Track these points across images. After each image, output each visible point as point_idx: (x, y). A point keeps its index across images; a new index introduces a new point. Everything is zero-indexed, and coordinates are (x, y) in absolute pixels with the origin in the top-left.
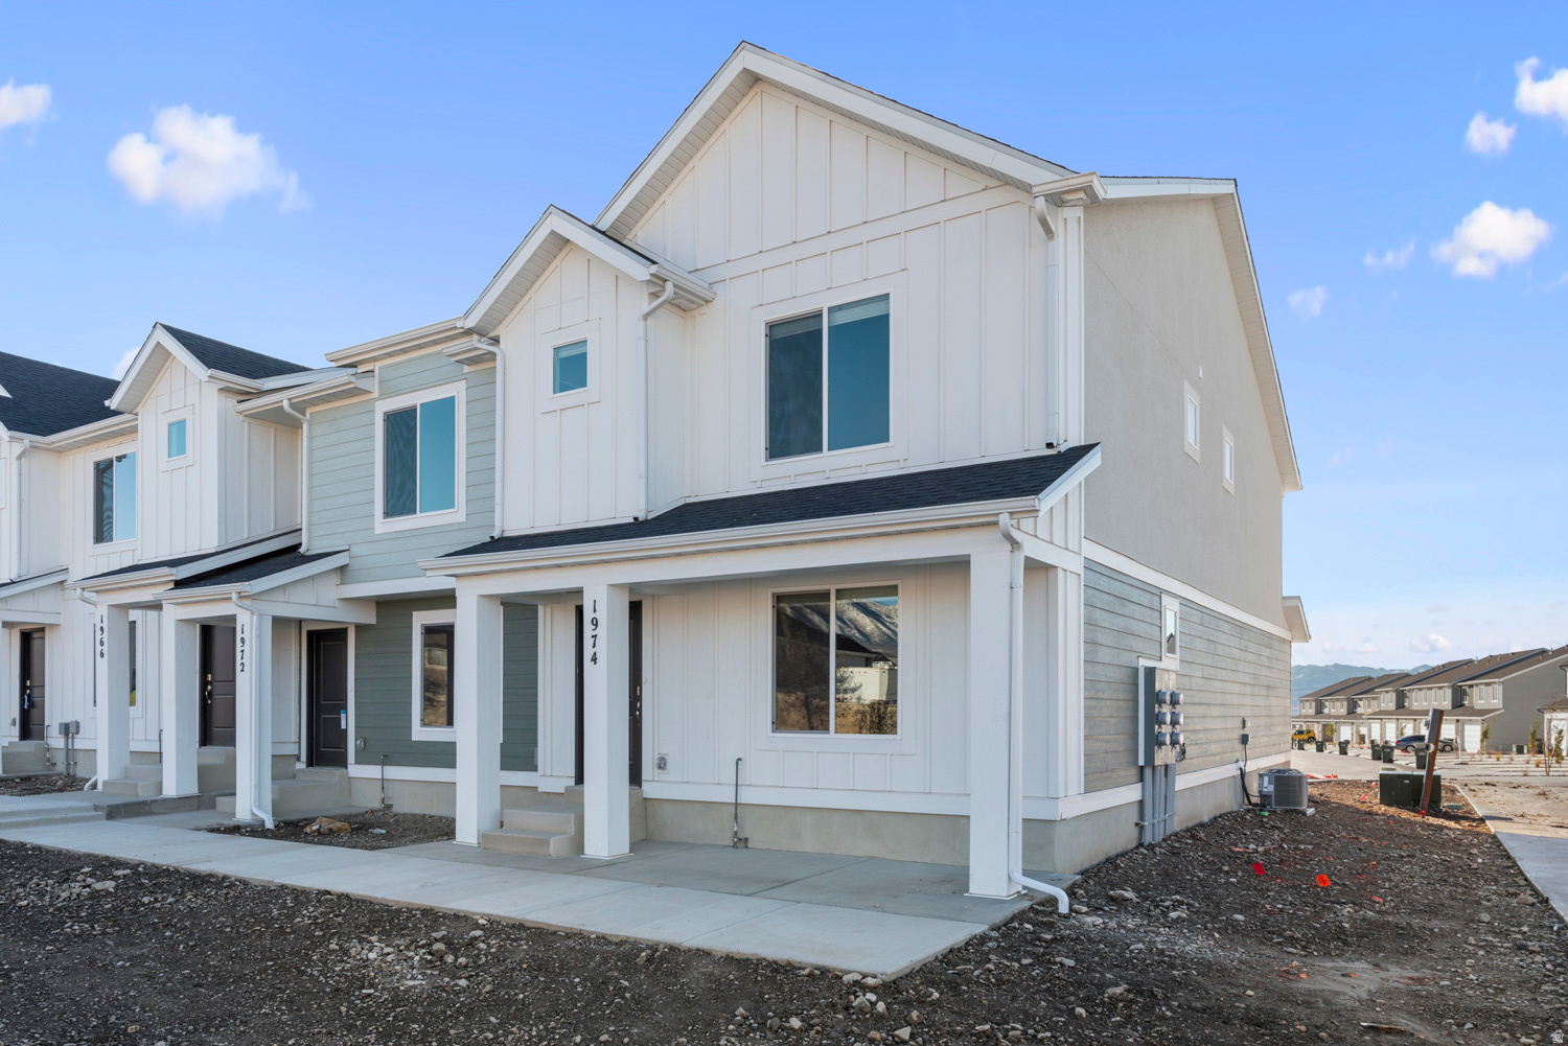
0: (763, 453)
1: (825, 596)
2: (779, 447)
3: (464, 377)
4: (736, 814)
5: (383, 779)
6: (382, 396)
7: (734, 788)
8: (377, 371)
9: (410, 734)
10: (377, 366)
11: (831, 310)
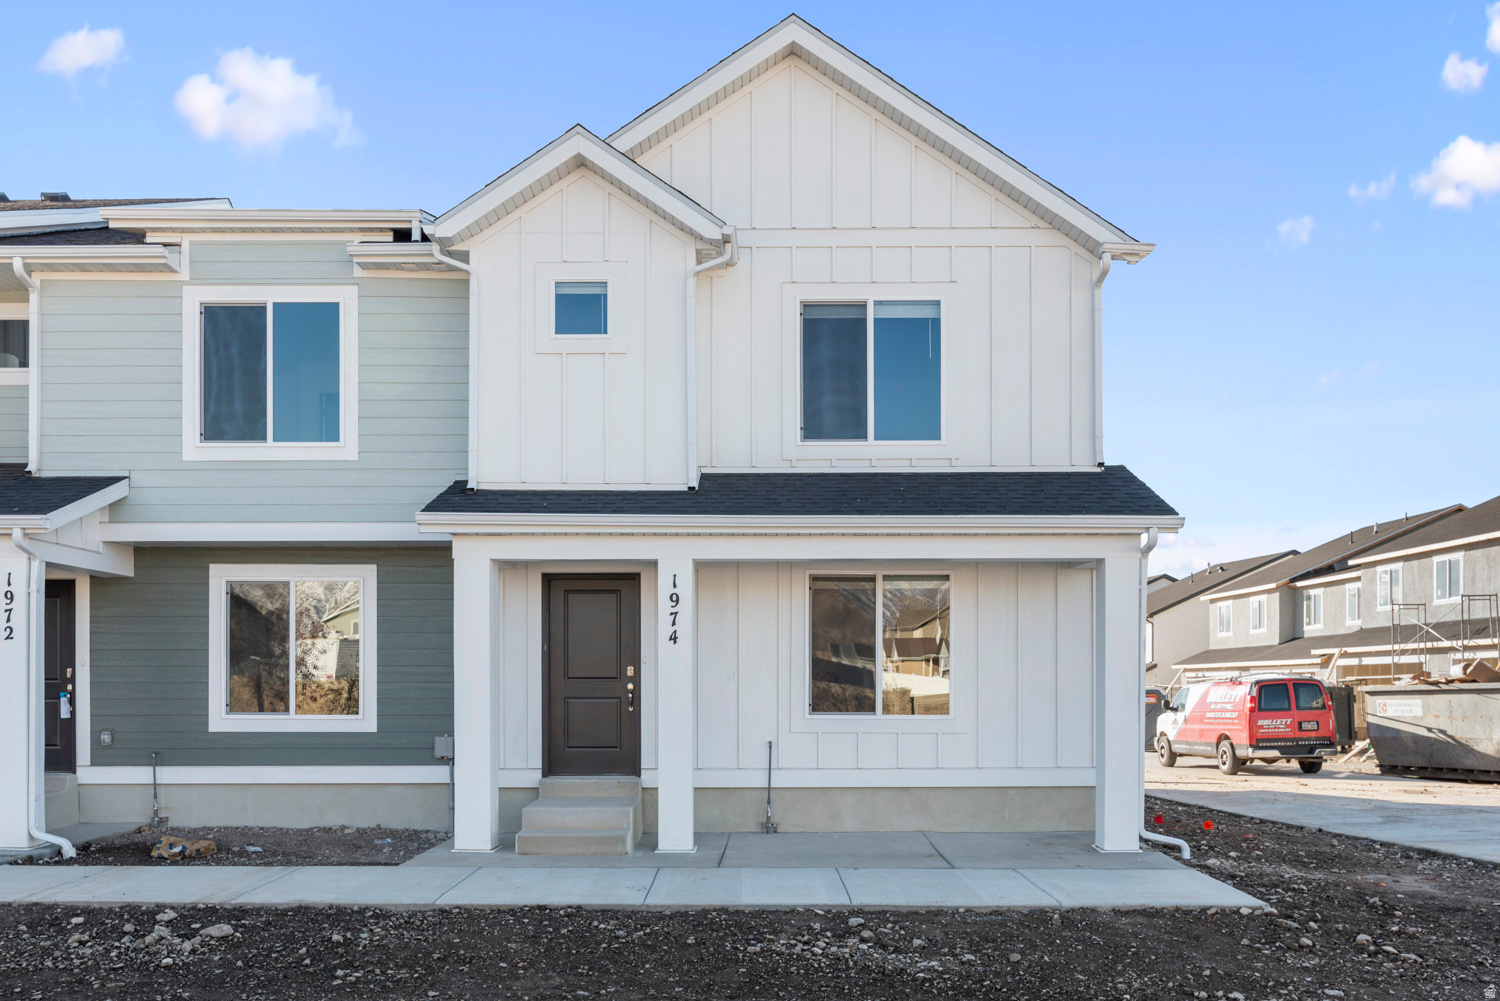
0: (799, 433)
1: (873, 579)
2: (813, 428)
3: (355, 281)
4: (769, 799)
5: (155, 785)
6: (195, 280)
7: (768, 772)
8: (185, 246)
9: (206, 724)
10: (186, 240)
11: (878, 303)
